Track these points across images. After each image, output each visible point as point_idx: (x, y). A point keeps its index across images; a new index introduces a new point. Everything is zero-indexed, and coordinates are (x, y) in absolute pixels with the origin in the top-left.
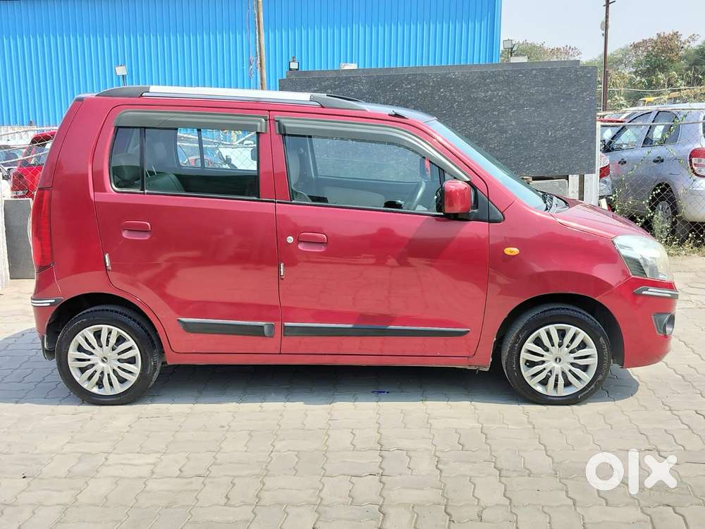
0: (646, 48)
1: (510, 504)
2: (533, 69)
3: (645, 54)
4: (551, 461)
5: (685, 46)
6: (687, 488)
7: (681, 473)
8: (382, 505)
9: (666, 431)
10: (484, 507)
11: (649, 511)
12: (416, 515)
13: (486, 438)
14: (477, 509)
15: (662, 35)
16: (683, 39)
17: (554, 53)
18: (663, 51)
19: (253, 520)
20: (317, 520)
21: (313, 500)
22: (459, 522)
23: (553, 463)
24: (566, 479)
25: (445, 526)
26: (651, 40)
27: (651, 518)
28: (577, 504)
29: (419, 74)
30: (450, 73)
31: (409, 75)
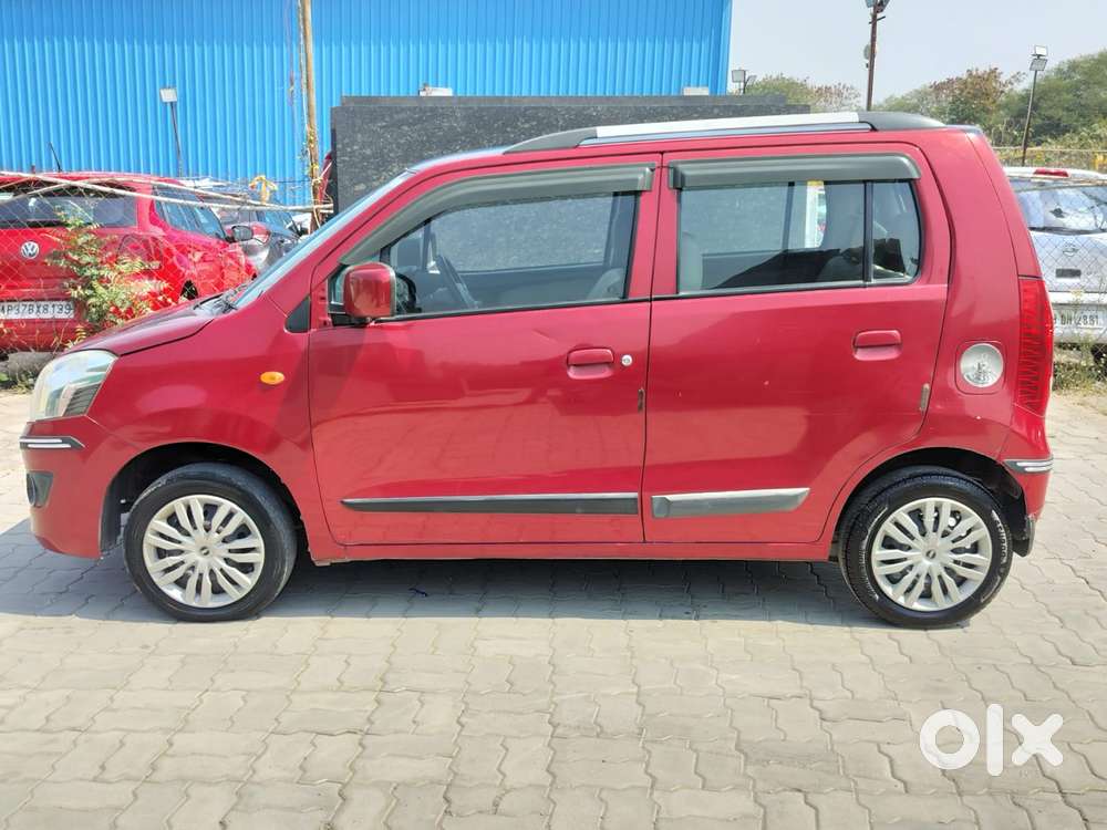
0: (952, 91)
1: (551, 785)
2: (714, 107)
3: (950, 99)
4: (640, 712)
5: (1006, 90)
6: (837, 761)
7: (835, 737)
8: (348, 783)
9: (833, 665)
10: (508, 788)
11: (765, 799)
12: (395, 801)
13: (553, 672)
14: (495, 793)
15: (974, 73)
16: (1003, 79)
17: (821, 95)
18: (975, 96)
19: (127, 808)
20: (232, 809)
21: (240, 773)
22: (458, 815)
23: (642, 715)
24: (653, 742)
25: (434, 821)
26: (959, 79)
27: (765, 812)
28: (657, 785)
29: (543, 108)
30: (589, 108)
31: (526, 109)
